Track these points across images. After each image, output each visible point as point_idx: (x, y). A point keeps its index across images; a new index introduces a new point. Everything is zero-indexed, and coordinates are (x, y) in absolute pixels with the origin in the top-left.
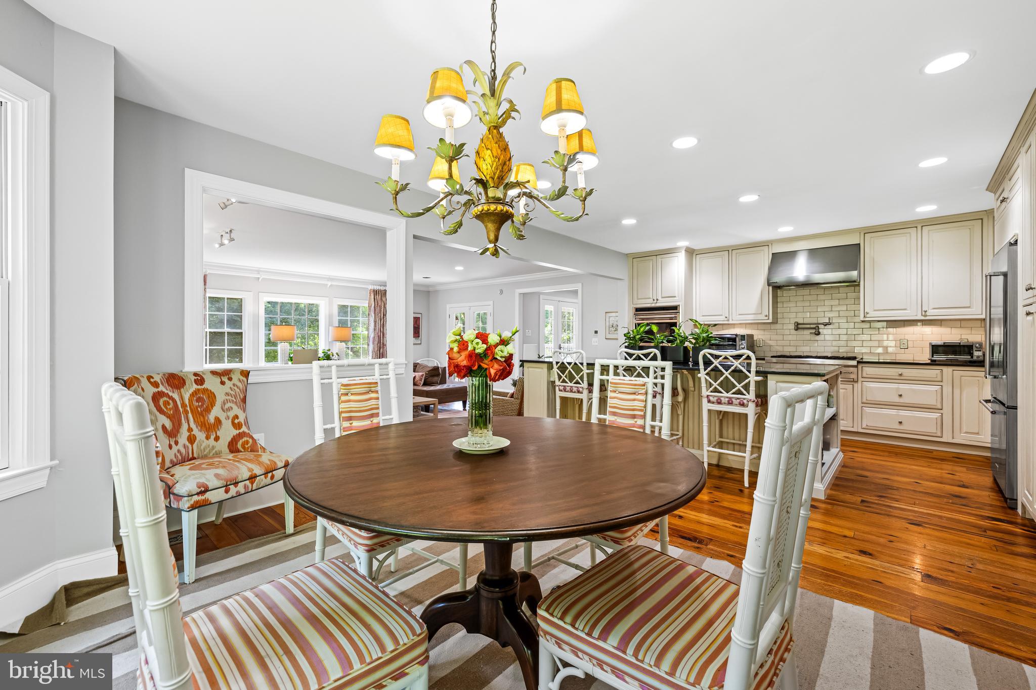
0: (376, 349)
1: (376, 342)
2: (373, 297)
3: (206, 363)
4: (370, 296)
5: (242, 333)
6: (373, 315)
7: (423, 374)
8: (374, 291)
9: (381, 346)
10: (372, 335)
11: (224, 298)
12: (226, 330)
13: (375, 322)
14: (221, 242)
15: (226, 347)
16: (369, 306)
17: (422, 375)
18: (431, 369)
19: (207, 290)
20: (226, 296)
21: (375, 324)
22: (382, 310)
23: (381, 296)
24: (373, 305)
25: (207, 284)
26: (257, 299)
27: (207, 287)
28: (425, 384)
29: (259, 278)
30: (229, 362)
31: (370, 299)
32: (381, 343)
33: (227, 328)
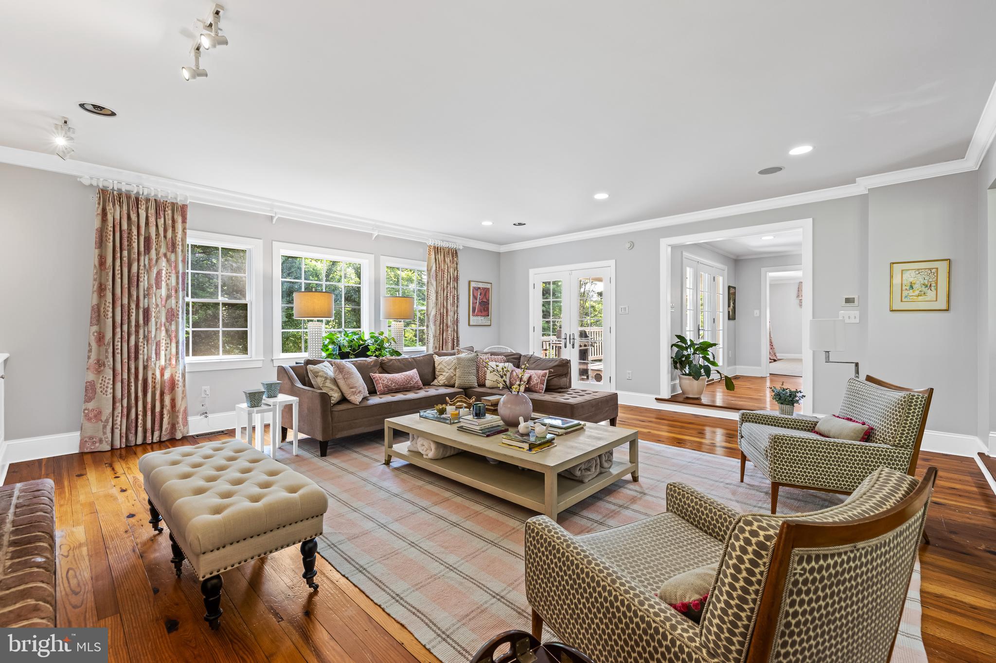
0: (438, 332)
1: (438, 323)
2: (433, 256)
3: (188, 354)
4: (429, 254)
5: (246, 305)
6: (434, 283)
7: (546, 373)
8: (435, 247)
9: (445, 328)
10: (433, 313)
11: (217, 249)
12: (221, 299)
13: (437, 293)
14: (197, 65)
15: (221, 329)
16: (428, 270)
17: (544, 375)
18: (556, 363)
19: (188, 232)
20: (220, 245)
21: (437, 296)
22: (446, 276)
23: (444, 257)
24: (434, 268)
25: (188, 221)
26: (269, 253)
27: (188, 225)
28: (549, 390)
29: (272, 217)
30: (226, 352)
31: (429, 259)
32: (445, 325)
33: (222, 296)
